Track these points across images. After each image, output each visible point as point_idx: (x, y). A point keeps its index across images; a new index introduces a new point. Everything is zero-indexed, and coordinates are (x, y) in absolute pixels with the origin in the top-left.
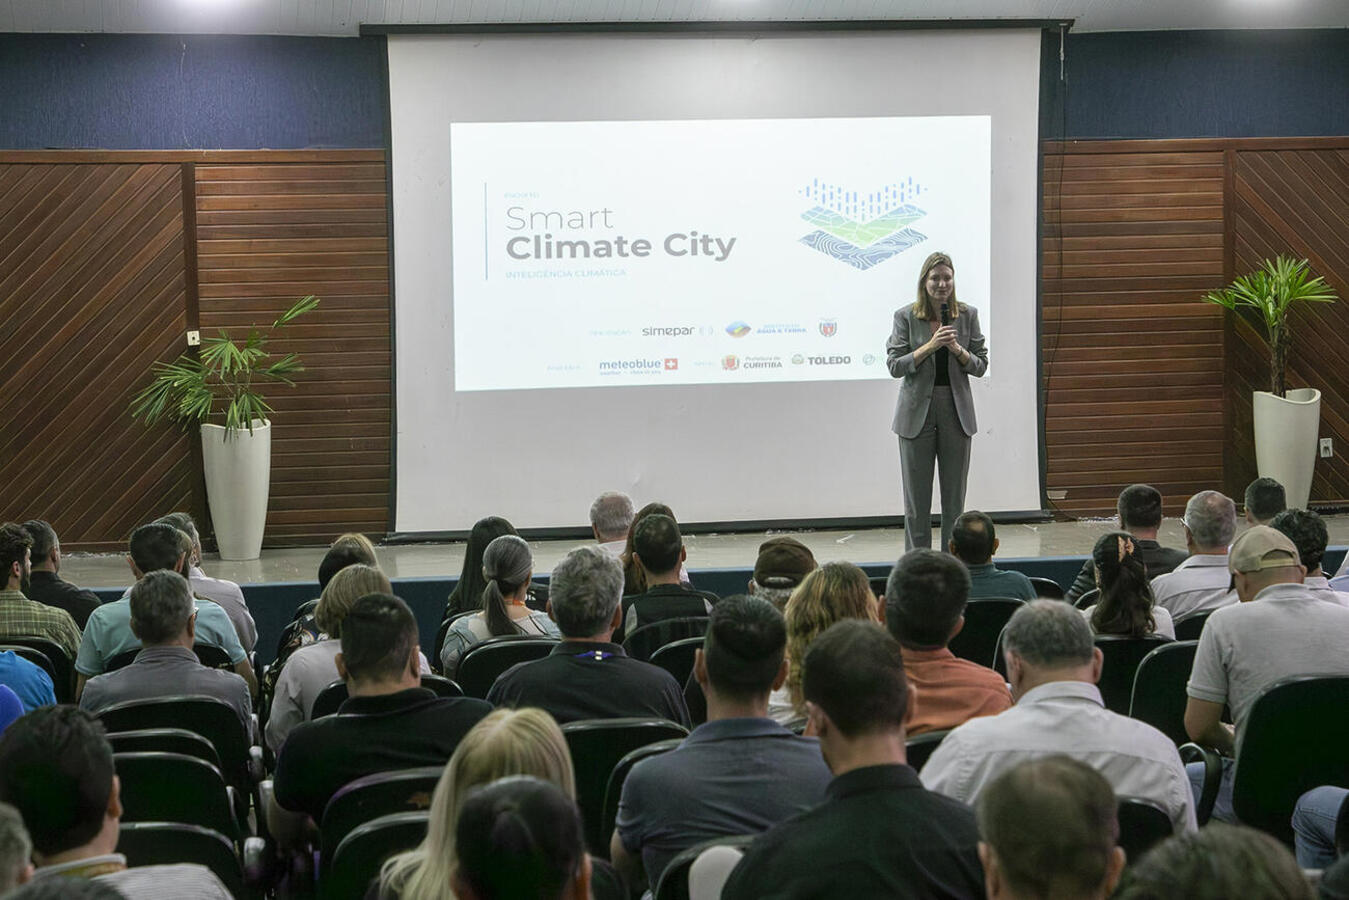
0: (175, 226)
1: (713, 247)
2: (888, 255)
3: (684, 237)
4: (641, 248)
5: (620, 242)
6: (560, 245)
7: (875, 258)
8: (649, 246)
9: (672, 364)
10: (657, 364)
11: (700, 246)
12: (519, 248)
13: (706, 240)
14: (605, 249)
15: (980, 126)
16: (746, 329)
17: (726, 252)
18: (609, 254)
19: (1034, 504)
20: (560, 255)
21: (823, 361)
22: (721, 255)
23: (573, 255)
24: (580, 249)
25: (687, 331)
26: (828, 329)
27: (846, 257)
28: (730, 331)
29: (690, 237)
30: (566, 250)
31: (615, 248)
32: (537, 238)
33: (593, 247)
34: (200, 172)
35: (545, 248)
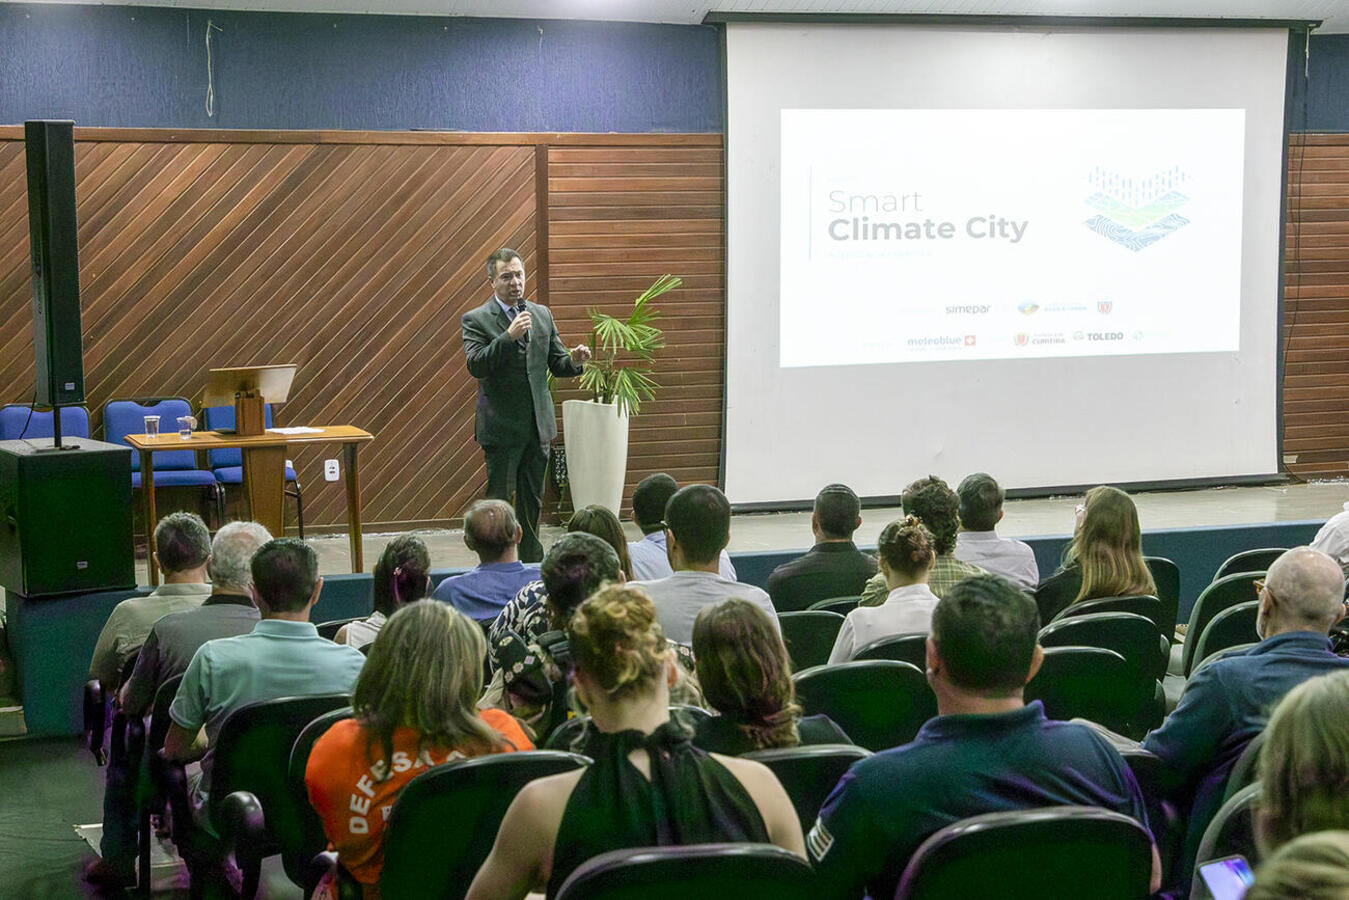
0: (528, 207)
1: (1009, 229)
2: (1157, 238)
3: (984, 220)
4: (946, 230)
5: (929, 224)
6: (876, 227)
7: (1146, 241)
8: (953, 229)
9: (971, 341)
10: (958, 340)
11: (997, 229)
12: (839, 230)
13: (1003, 223)
14: (914, 231)
16: (1036, 307)
17: (1019, 235)
18: (918, 236)
19: (1271, 468)
20: (875, 238)
21: (1100, 337)
22: (1014, 237)
23: (887, 237)
24: (893, 232)
25: (985, 309)
26: (1105, 308)
27: (1121, 240)
28: (1022, 309)
29: (989, 221)
30: (881, 232)
31: (923, 230)
32: (856, 220)
33: (904, 230)
35: (864, 230)
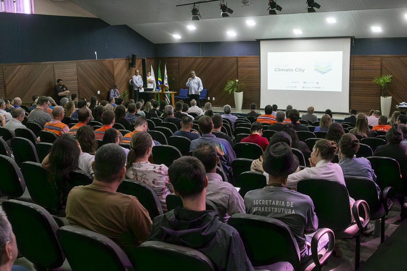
0: (236, 66)
1: (302, 70)
2: (326, 72)
4: (292, 70)
5: (289, 69)
6: (281, 69)
7: (325, 73)
9: (296, 87)
10: (294, 87)
11: (300, 70)
12: (276, 70)
14: (287, 70)
15: (341, 53)
16: (306, 83)
17: (303, 71)
18: (288, 71)
19: (348, 112)
20: (281, 71)
21: (317, 88)
22: (302, 71)
23: (283, 71)
24: (284, 70)
25: (298, 82)
26: (318, 83)
27: (320, 72)
28: (304, 83)
29: (298, 69)
30: (282, 70)
31: (288, 70)
32: (278, 69)
33: (285, 70)
34: (239, 59)
35: (280, 70)
